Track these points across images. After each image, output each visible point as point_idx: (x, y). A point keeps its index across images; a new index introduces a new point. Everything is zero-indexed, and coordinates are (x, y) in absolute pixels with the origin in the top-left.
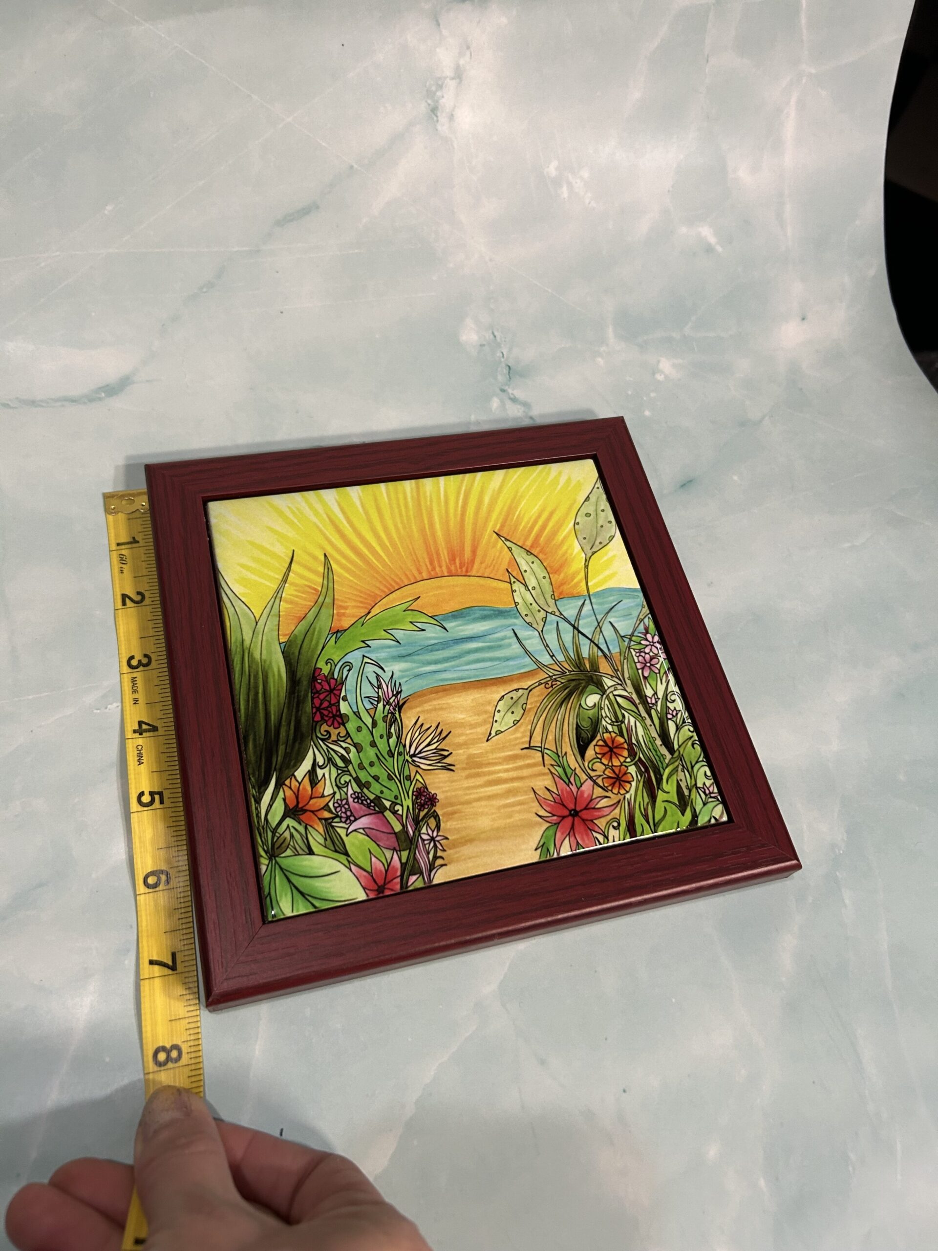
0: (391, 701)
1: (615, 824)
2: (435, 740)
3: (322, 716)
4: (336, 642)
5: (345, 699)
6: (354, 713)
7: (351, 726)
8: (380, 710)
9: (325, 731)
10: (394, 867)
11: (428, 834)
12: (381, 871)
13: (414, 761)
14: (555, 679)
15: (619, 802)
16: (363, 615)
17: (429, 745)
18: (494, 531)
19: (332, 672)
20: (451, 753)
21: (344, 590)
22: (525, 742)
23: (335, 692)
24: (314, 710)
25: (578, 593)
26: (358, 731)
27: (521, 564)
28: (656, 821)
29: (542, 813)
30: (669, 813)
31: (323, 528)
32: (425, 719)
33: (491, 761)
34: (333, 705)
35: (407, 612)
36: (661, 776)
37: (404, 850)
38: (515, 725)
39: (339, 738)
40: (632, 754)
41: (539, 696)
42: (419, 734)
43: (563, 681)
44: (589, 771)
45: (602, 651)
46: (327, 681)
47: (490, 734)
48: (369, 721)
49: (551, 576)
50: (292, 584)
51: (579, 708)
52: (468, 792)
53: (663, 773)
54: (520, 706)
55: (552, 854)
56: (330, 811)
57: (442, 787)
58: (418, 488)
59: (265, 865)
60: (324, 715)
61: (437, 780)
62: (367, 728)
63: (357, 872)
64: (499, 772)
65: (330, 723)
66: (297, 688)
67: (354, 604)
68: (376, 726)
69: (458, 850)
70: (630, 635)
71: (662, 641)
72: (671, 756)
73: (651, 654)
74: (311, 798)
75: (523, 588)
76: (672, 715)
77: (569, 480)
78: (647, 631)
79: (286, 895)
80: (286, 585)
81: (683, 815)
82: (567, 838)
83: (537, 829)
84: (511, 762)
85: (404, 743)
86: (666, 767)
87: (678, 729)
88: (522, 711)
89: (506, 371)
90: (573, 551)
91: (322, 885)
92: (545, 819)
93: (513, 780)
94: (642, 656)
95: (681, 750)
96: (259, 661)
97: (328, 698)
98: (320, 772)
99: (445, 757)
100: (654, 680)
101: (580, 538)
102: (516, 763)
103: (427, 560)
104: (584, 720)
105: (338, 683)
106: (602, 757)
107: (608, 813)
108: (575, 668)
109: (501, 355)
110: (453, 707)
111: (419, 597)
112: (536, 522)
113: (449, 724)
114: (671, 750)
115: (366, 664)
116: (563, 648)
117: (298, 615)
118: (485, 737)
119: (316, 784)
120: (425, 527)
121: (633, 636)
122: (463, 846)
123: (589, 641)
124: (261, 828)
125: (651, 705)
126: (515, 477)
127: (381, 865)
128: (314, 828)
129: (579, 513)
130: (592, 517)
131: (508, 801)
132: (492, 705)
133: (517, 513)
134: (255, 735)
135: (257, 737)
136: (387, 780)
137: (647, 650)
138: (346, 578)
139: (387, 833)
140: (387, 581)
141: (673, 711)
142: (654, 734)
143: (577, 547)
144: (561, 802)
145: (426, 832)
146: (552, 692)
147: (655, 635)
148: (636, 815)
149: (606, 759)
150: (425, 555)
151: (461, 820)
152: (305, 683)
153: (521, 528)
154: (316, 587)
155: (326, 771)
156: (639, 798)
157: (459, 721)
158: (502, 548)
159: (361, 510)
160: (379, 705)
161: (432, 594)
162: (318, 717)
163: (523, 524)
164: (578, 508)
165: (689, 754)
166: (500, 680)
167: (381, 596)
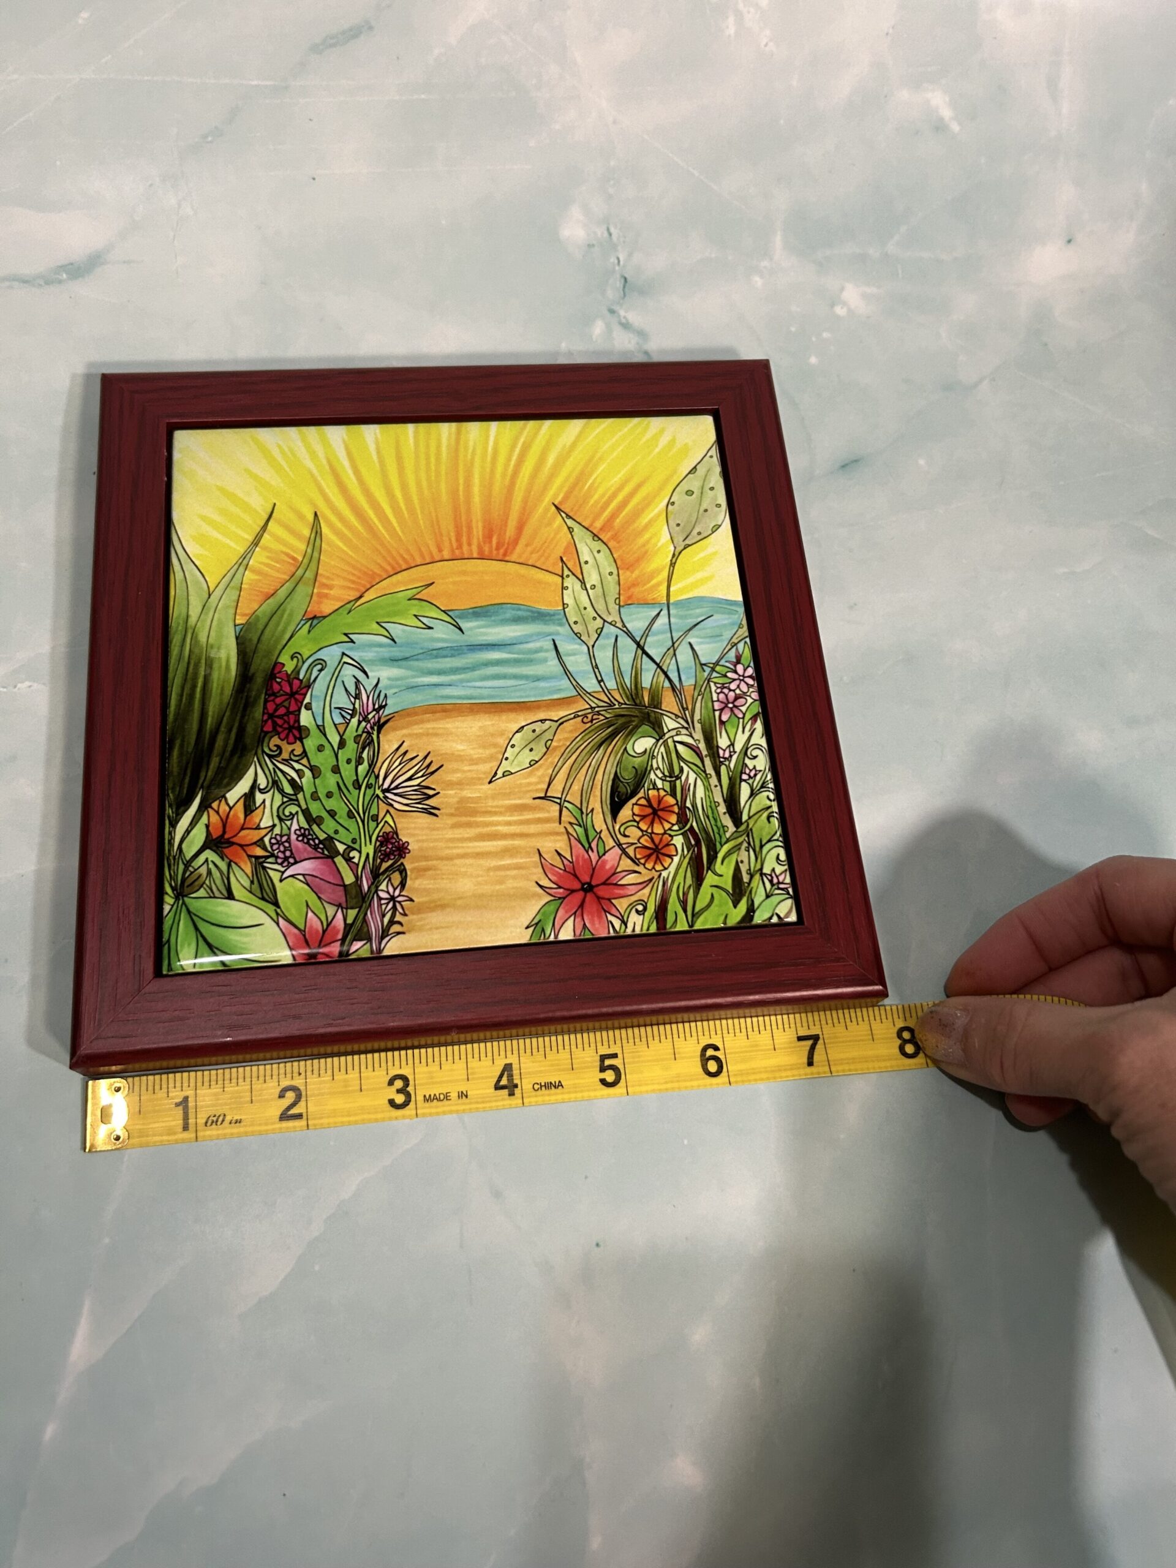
0: (370, 716)
1: (640, 908)
2: (420, 774)
3: (275, 724)
4: (309, 631)
5: (308, 707)
6: (318, 726)
7: (310, 743)
8: (352, 726)
9: (276, 746)
10: (335, 927)
11: (388, 892)
12: (317, 931)
13: (386, 797)
14: (598, 712)
15: (651, 880)
16: (353, 598)
17: (410, 779)
18: (553, 504)
19: (297, 671)
20: (438, 793)
21: (333, 563)
22: (541, 790)
23: (297, 696)
24: (265, 717)
25: (653, 599)
26: (319, 751)
27: (582, 552)
28: (697, 909)
29: (545, 882)
30: (716, 902)
31: (319, 478)
32: (410, 746)
33: (490, 809)
34: (292, 713)
35: (413, 601)
36: (716, 853)
37: (352, 908)
38: (531, 766)
39: (292, 757)
40: (683, 820)
41: (571, 731)
42: (400, 764)
43: (608, 716)
44: (619, 836)
45: (670, 681)
46: (288, 681)
47: (496, 773)
48: (335, 739)
49: (620, 572)
50: (265, 548)
51: (623, 754)
52: (451, 845)
53: (720, 850)
54: (543, 742)
55: (547, 935)
56: (265, 849)
57: (417, 835)
58: (459, 433)
59: (169, 904)
60: (278, 725)
61: (413, 825)
62: (331, 749)
63: (286, 928)
64: (498, 824)
65: (283, 736)
66: (248, 686)
67: (342, 582)
68: (343, 748)
69: (423, 916)
70: (714, 664)
71: (758, 677)
72: (735, 829)
73: (738, 692)
74: (242, 829)
75: (578, 585)
76: (749, 775)
77: (673, 441)
78: (738, 660)
79: (189, 945)
80: (257, 549)
81: (735, 907)
82: (573, 917)
83: (534, 902)
84: (516, 813)
85: (377, 773)
86: (726, 843)
87: (753, 794)
88: (545, 749)
89: (619, 284)
90: (658, 541)
91: (238, 938)
92: (547, 890)
93: (513, 836)
94: (724, 693)
95: (751, 823)
96: (205, 645)
97: (286, 704)
98: (259, 797)
99: (429, 797)
100: (733, 727)
101: (672, 523)
102: (521, 815)
103: (453, 534)
104: (626, 769)
105: (303, 685)
106: (640, 820)
107: (633, 893)
108: (628, 700)
109: (616, 261)
110: (451, 733)
111: (433, 583)
112: (614, 495)
113: (441, 755)
114: (737, 820)
115: (345, 665)
116: (618, 672)
117: (266, 590)
118: (487, 778)
119: (252, 811)
120: (458, 490)
121: (718, 665)
122: (430, 912)
123: (655, 667)
124: (171, 858)
125: (722, 760)
126: (598, 431)
127: (319, 923)
128: (239, 867)
129: (677, 489)
130: (694, 496)
131: (503, 863)
132: (506, 736)
133: (590, 481)
134: (183, 741)
135: (186, 743)
136: (347, 818)
137: (733, 686)
138: (338, 548)
139: (334, 884)
140: (393, 558)
141: (751, 771)
142: (719, 798)
143: (665, 536)
144: (572, 872)
145: (386, 890)
146: (590, 729)
147: (748, 666)
148: (671, 901)
149: (646, 824)
150: (451, 528)
151: (435, 879)
152: (259, 680)
153: (592, 502)
154: (295, 556)
155: (268, 797)
156: (680, 878)
157: (456, 753)
158: (559, 528)
159: (375, 458)
160: (353, 720)
161: (451, 580)
162: (268, 727)
163: (596, 497)
164: (678, 482)
165: (762, 829)
166: (522, 704)
167: (380, 576)
